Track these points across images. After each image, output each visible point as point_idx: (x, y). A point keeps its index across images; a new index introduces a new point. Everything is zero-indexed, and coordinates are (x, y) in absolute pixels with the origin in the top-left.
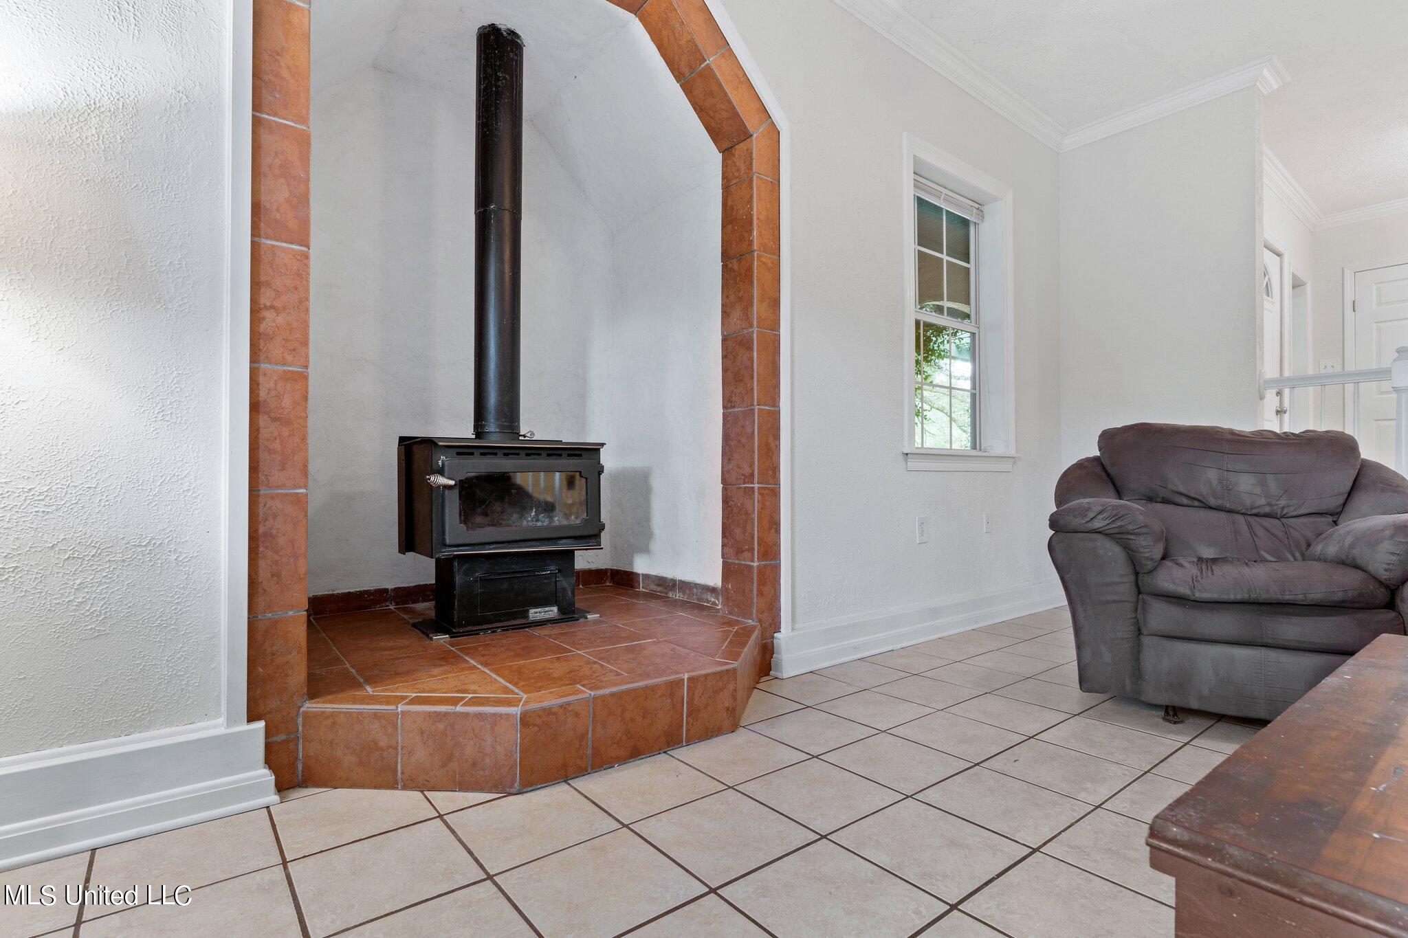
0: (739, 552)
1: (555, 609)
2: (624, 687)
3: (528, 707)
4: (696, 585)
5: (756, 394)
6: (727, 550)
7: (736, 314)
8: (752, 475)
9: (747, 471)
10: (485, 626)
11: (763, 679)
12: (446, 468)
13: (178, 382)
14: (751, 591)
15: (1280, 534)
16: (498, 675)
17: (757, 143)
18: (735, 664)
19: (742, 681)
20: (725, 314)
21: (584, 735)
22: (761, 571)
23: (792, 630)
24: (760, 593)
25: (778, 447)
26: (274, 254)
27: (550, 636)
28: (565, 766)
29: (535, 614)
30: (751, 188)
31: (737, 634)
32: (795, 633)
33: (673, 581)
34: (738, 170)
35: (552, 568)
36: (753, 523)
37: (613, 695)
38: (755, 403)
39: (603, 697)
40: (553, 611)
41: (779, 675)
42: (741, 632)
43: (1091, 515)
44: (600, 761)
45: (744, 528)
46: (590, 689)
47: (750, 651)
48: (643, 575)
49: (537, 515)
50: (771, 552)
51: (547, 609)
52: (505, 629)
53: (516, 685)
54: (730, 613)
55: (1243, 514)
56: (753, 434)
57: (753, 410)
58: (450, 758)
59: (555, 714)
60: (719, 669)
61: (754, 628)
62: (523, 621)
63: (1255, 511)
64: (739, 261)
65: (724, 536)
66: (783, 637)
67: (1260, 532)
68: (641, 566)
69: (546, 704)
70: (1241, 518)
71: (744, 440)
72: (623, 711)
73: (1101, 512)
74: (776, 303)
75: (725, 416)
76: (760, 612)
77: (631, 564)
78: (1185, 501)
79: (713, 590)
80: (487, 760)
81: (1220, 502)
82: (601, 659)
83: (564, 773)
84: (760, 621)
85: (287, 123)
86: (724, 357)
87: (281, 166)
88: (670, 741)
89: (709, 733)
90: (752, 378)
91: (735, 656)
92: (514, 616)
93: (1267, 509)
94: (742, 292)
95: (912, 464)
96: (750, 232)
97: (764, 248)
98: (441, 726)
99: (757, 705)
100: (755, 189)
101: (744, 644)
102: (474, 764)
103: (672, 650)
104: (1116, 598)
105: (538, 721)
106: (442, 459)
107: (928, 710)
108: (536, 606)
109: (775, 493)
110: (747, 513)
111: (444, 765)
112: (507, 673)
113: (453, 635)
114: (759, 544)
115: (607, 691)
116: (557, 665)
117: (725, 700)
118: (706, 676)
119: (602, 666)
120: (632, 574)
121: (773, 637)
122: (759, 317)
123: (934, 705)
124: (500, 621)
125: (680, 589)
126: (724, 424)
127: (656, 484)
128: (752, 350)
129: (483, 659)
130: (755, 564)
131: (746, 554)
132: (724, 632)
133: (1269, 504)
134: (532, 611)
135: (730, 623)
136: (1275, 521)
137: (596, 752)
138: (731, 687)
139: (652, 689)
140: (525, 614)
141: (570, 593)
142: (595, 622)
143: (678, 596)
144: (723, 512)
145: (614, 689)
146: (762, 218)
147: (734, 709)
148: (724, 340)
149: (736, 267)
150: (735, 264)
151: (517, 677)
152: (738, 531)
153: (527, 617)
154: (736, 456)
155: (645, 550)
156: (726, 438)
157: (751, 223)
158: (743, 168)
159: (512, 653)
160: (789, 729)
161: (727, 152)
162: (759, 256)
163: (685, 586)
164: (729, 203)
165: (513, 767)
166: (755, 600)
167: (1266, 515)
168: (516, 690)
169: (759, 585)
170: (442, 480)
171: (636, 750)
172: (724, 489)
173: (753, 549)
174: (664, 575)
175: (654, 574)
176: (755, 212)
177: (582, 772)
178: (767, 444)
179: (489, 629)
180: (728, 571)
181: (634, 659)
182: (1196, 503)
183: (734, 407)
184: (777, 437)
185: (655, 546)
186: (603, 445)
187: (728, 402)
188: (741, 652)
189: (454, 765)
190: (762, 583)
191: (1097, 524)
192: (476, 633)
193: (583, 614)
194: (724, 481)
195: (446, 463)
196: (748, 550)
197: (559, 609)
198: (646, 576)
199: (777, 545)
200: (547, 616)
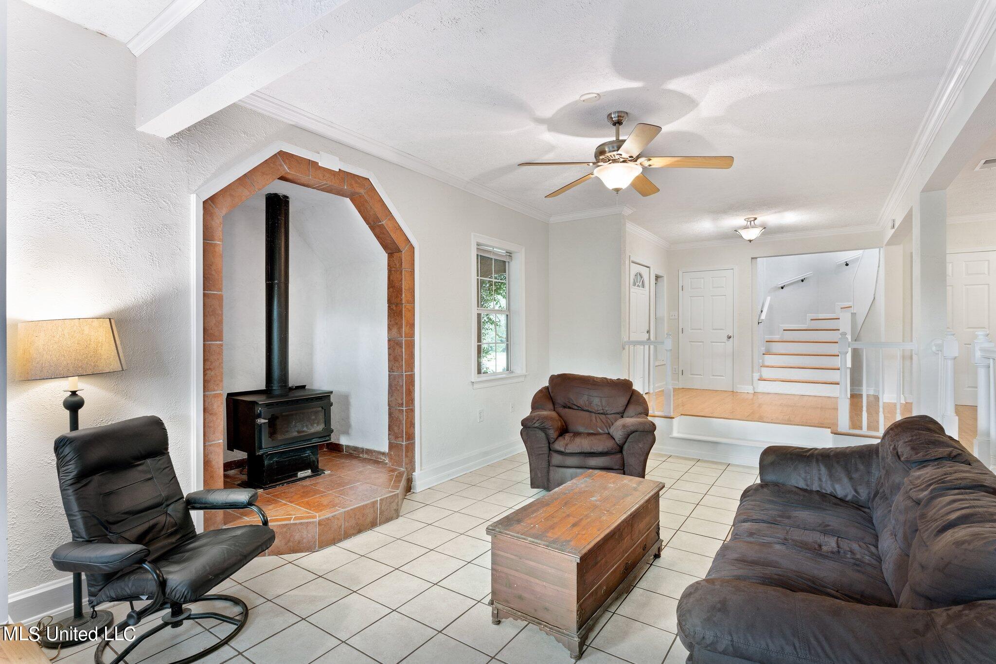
0: (396, 438)
1: (310, 471)
2: (355, 506)
3: (321, 518)
4: (375, 451)
5: (404, 368)
6: (391, 436)
7: (395, 330)
8: (402, 404)
9: (400, 402)
10: (278, 483)
11: (408, 494)
12: (262, 414)
13: (175, 405)
14: (402, 455)
15: (604, 421)
16: (300, 506)
17: (404, 255)
18: (398, 491)
19: (400, 497)
20: (389, 329)
21: (341, 526)
22: (407, 447)
23: (421, 470)
24: (406, 456)
25: (414, 390)
26: (210, 347)
27: (312, 485)
28: (334, 539)
29: (301, 474)
30: (402, 275)
31: (397, 476)
32: (422, 472)
33: (363, 449)
34: (395, 265)
35: (308, 452)
36: (403, 425)
37: (352, 509)
38: (404, 372)
39: (348, 511)
40: (308, 472)
41: (415, 491)
42: (398, 475)
43: (535, 421)
44: (347, 536)
45: (399, 427)
46: (342, 508)
47: (403, 483)
48: (345, 445)
49: (295, 423)
50: (411, 437)
51: (306, 471)
52: (288, 483)
53: (310, 510)
54: (392, 465)
55: (595, 413)
56: (403, 385)
57: (403, 375)
58: (289, 541)
59: (331, 520)
60: (392, 494)
61: (404, 472)
62: (295, 478)
63: (598, 412)
64: (396, 306)
65: (389, 430)
66: (416, 474)
67: (599, 420)
68: (344, 441)
69: (327, 516)
70: (594, 415)
71: (398, 388)
72: (355, 516)
73: (538, 420)
74: (412, 326)
75: (389, 376)
76: (407, 464)
77: (339, 440)
78: (576, 408)
79: (383, 454)
80: (304, 540)
81: (587, 408)
82: (341, 495)
83: (334, 541)
84: (406, 468)
85: (214, 292)
86: (389, 348)
87: (212, 311)
88: (373, 525)
89: (388, 520)
90: (402, 361)
91: (397, 487)
92: (291, 477)
93: (602, 412)
94: (397, 320)
95: (476, 386)
96: (401, 295)
97: (408, 302)
98: (285, 530)
99: (406, 505)
100: (403, 275)
101: (400, 481)
102: (299, 542)
103: (371, 487)
104: (542, 452)
105: (324, 523)
106: (259, 410)
107: (475, 501)
108: (301, 471)
109: (413, 411)
110: (400, 421)
111: (286, 544)
112: (303, 505)
113: (265, 489)
114: (406, 435)
115: (349, 508)
116: (323, 499)
117: (394, 506)
118: (387, 498)
119: (343, 498)
120: (339, 444)
121: (412, 475)
122: (405, 334)
123: (478, 499)
124: (285, 480)
125: (366, 453)
126: (389, 379)
127: (353, 401)
128: (402, 348)
129: (288, 499)
130: (404, 443)
131: (400, 439)
132: (390, 475)
133: (603, 409)
134: (299, 473)
135: (393, 470)
136: (604, 416)
137: (345, 533)
138: (396, 501)
139: (366, 505)
140: (296, 475)
141: (316, 463)
142: (330, 475)
143: (365, 456)
144: (389, 419)
145: (352, 508)
146: (406, 288)
147: (398, 509)
148: (389, 341)
149: (395, 308)
150: (394, 307)
151: (308, 505)
152: (396, 428)
153: (297, 476)
154: (395, 394)
155: (346, 432)
156: (390, 386)
157: (401, 291)
158: (398, 265)
159: (299, 496)
160: (420, 515)
161: (390, 255)
162: (405, 306)
163: (368, 451)
164: (391, 278)
165: (315, 542)
166: (404, 460)
167: (602, 414)
168: (312, 512)
169: (406, 453)
170: (263, 421)
171: (360, 530)
172: (389, 409)
173: (403, 437)
174: (358, 446)
175: (352, 445)
176: (403, 286)
177: (340, 540)
178: (409, 389)
179: (281, 484)
180: (391, 446)
181: (355, 493)
182: (580, 409)
183: (394, 372)
184: (413, 385)
185: (353, 431)
186: (332, 392)
187: (391, 369)
188: (399, 486)
189: (291, 544)
190: (407, 451)
191: (536, 425)
192: (275, 486)
193: (323, 471)
194: (389, 405)
195: (262, 412)
196: (401, 437)
197: (312, 471)
198: (347, 447)
199: (413, 434)
200: (306, 475)
